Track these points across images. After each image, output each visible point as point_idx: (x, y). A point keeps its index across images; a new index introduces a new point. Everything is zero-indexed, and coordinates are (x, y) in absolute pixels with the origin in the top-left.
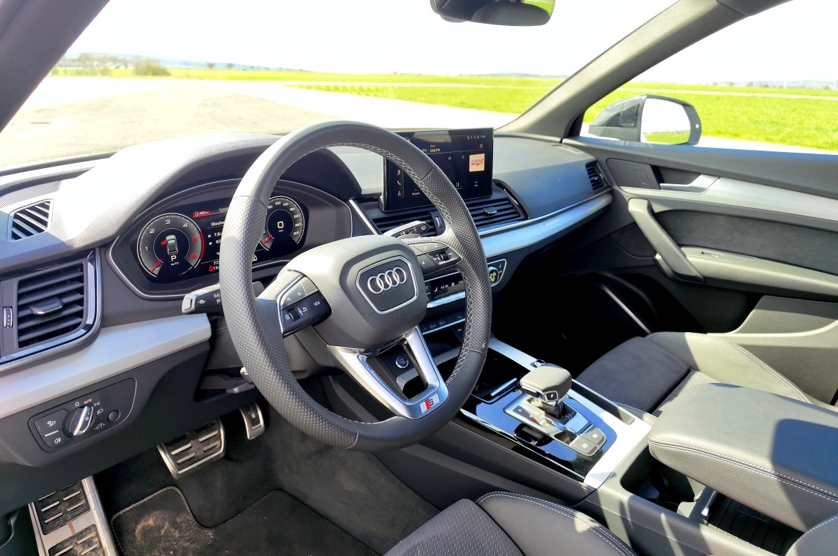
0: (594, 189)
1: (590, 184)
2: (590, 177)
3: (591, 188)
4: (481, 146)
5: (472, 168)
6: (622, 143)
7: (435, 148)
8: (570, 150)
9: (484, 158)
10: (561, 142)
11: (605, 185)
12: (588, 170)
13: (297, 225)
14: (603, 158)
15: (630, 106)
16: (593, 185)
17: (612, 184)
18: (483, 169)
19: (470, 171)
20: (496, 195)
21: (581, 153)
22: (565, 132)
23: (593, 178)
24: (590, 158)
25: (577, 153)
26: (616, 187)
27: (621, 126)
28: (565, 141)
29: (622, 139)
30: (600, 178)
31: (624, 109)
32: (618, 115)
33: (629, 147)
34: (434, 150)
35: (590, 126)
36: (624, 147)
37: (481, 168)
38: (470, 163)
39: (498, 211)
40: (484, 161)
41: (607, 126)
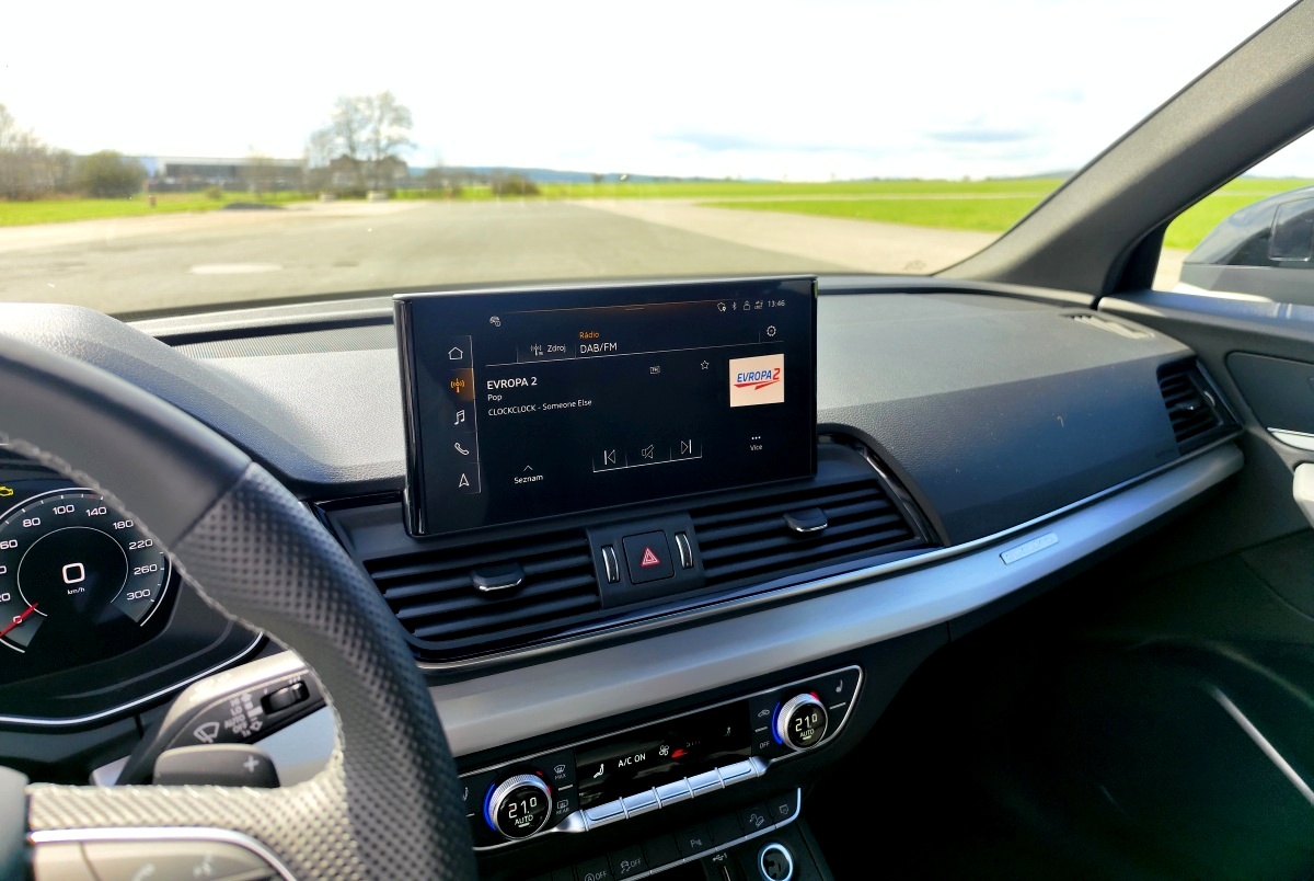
0: (1179, 439)
1: (1169, 424)
2: (1169, 405)
3: (1171, 434)
4: (771, 331)
5: (739, 398)
6: (1274, 309)
7: (600, 341)
8: (1116, 327)
9: (781, 365)
10: (1094, 306)
11: (1221, 423)
12: (1162, 386)
13: (139, 571)
14: (1215, 350)
15: (1299, 212)
16: (1176, 428)
17: (1243, 421)
18: (781, 399)
19: (734, 403)
20: (831, 473)
21: (1150, 334)
22: (1108, 277)
23: (1181, 406)
24: (1174, 348)
25: (1136, 336)
26: (1257, 431)
27: (1276, 264)
28: (1105, 302)
29: (1276, 300)
30: (1204, 403)
31: (1282, 221)
32: (1265, 235)
33: (1295, 323)
34: (596, 348)
35: (1185, 263)
36: (1280, 321)
37: (775, 394)
38: (733, 380)
39: (832, 522)
40: (781, 376)
41: (1232, 262)
